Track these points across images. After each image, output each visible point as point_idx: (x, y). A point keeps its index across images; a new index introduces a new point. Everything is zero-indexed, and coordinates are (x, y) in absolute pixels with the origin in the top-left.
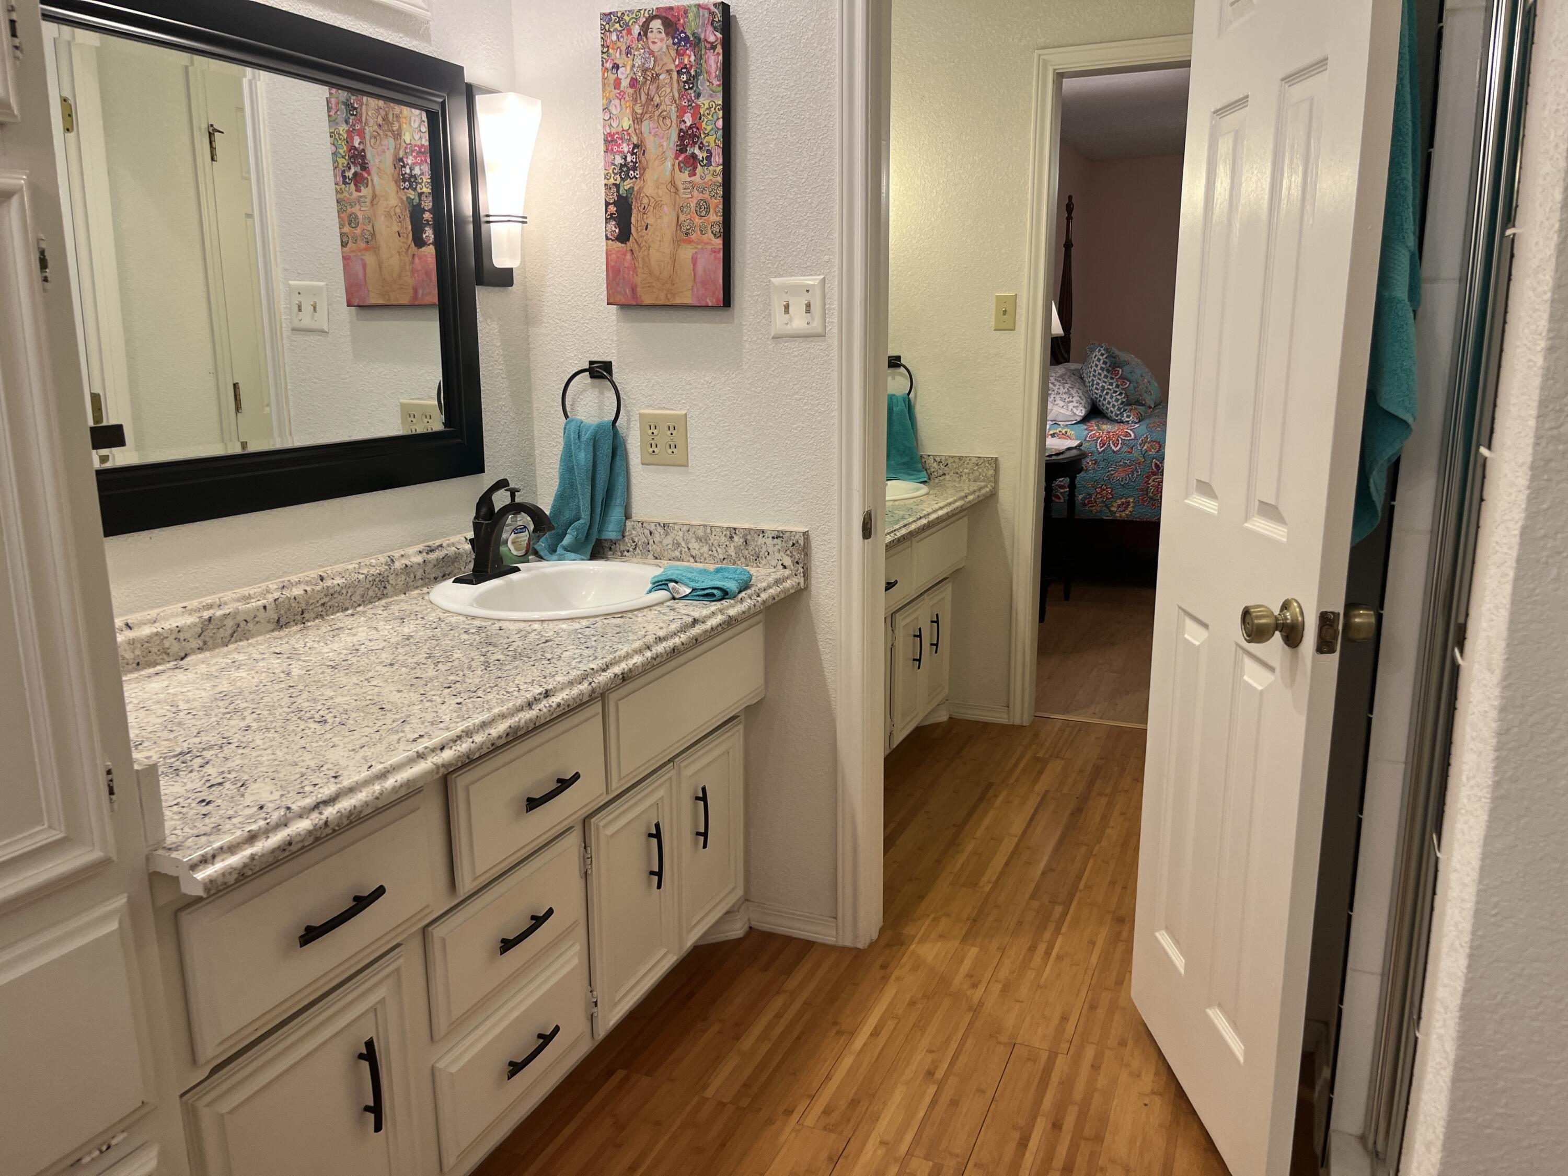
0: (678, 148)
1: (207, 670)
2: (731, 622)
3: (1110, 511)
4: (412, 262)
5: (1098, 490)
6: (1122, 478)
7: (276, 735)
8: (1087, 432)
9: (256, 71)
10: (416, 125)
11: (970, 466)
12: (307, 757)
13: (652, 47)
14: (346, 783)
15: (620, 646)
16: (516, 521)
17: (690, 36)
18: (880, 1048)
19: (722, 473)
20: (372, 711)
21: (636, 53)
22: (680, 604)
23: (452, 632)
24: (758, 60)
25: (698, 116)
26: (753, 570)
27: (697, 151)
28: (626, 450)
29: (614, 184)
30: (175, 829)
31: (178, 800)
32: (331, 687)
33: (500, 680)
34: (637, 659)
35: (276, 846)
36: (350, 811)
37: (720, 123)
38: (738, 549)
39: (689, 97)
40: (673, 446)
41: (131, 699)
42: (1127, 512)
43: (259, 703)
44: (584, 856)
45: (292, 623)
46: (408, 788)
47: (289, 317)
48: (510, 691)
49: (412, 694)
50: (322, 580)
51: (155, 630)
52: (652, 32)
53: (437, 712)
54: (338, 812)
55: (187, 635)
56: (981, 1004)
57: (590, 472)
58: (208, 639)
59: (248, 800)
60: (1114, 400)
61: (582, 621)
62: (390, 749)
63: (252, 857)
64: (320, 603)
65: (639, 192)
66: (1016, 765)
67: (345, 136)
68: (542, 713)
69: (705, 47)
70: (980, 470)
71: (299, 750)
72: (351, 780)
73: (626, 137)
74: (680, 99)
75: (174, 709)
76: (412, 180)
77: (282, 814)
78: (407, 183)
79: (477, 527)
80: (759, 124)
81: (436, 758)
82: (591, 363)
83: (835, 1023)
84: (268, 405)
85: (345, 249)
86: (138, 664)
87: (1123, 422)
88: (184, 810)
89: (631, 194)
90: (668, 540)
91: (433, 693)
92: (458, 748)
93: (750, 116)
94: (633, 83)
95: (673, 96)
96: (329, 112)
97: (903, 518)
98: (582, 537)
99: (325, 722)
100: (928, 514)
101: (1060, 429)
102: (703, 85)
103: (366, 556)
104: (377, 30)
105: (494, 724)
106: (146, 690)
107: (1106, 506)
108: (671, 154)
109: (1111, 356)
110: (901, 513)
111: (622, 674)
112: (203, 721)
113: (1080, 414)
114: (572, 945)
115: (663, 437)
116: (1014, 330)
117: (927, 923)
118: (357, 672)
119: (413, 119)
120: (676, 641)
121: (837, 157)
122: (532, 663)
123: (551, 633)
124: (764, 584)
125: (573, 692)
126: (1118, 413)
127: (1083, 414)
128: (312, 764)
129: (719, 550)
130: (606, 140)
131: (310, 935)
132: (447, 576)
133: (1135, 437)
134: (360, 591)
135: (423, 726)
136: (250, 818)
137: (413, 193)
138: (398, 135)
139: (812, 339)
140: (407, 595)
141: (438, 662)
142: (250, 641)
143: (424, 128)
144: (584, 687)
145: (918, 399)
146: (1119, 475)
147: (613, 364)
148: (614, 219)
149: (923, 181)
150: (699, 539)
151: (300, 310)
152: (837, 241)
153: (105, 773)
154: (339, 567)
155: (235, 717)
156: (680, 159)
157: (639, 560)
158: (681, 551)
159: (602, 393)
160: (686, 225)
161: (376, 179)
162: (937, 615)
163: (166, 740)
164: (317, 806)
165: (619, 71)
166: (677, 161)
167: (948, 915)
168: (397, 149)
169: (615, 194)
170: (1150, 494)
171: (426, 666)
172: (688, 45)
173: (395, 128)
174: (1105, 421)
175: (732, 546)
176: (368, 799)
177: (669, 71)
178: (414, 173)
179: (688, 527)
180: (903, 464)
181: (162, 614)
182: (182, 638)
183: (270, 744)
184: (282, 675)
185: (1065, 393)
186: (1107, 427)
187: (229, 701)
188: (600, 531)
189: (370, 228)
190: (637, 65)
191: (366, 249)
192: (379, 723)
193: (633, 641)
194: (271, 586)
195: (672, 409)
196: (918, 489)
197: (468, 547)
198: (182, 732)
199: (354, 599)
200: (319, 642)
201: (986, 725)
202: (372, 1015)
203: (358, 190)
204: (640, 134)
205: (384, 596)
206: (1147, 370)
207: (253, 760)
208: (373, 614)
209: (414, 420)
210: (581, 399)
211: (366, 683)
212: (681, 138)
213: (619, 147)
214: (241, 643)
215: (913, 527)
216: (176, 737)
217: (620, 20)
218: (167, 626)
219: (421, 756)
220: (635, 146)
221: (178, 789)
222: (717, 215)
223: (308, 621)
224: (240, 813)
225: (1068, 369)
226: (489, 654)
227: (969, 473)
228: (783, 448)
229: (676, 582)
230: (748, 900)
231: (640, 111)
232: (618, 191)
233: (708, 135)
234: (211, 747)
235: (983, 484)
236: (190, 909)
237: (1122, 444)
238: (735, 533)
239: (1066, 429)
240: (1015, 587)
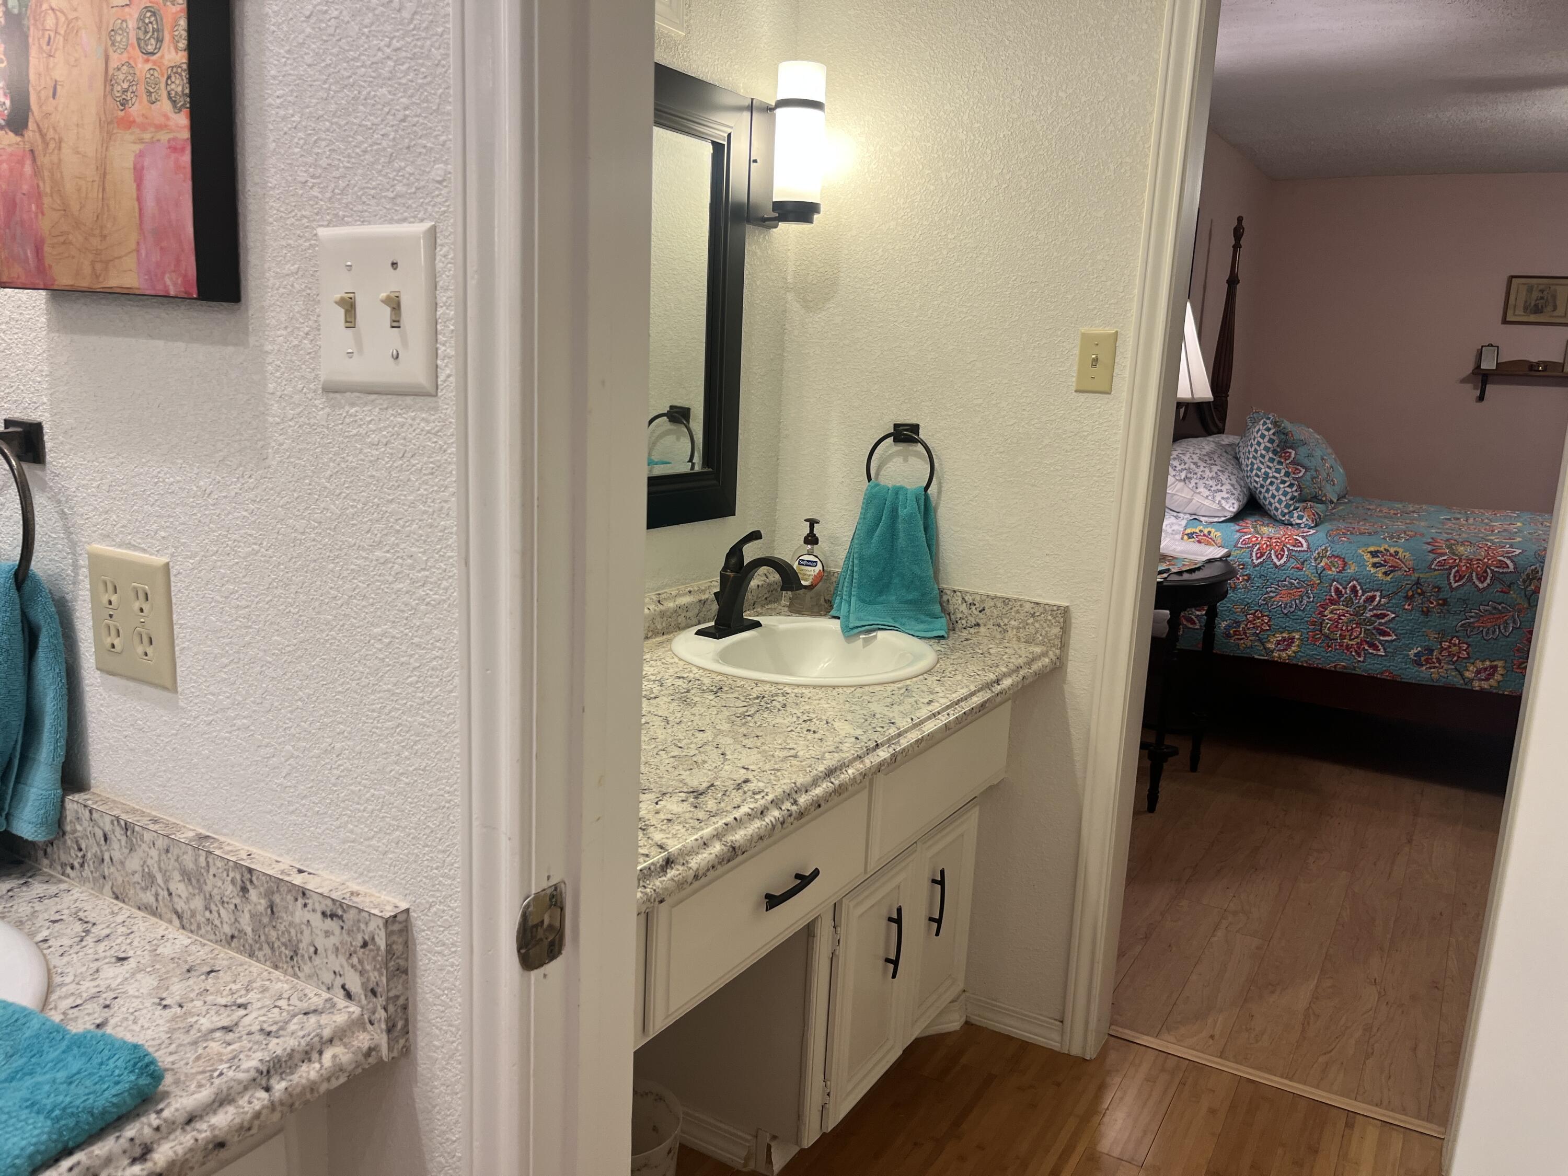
3: (1265, 648)
5: (1250, 617)
6: (1286, 604)
8: (1238, 535)
11: (1022, 616)
38: (257, 922)
40: (146, 639)
42: (1290, 652)
60: (1281, 492)
70: (1037, 625)
82: (10, 422)
87: (1291, 525)
90: (135, 863)
101: (1201, 528)
107: (1260, 640)
109: (1281, 432)
113: (1231, 509)
115: (128, 615)
116: (1110, 393)
126: (1286, 511)
127: (1235, 510)
133: (1309, 548)
139: (409, 400)
145: (942, 498)
146: (1281, 600)
147: (46, 429)
150: (187, 876)
157: (91, 891)
160: (122, 81)
162: (942, 870)
170: (1326, 631)
174: (1266, 521)
175: (246, 910)
179: (166, 840)
180: (909, 605)
185: (1212, 478)
186: (1268, 530)
195: (143, 551)
206: (1330, 451)
222: (176, 49)
225: (1218, 444)
227: (1018, 628)
235: (1038, 650)
237: (1289, 557)
238: (251, 881)
239: (1209, 529)
240: (1085, 824)
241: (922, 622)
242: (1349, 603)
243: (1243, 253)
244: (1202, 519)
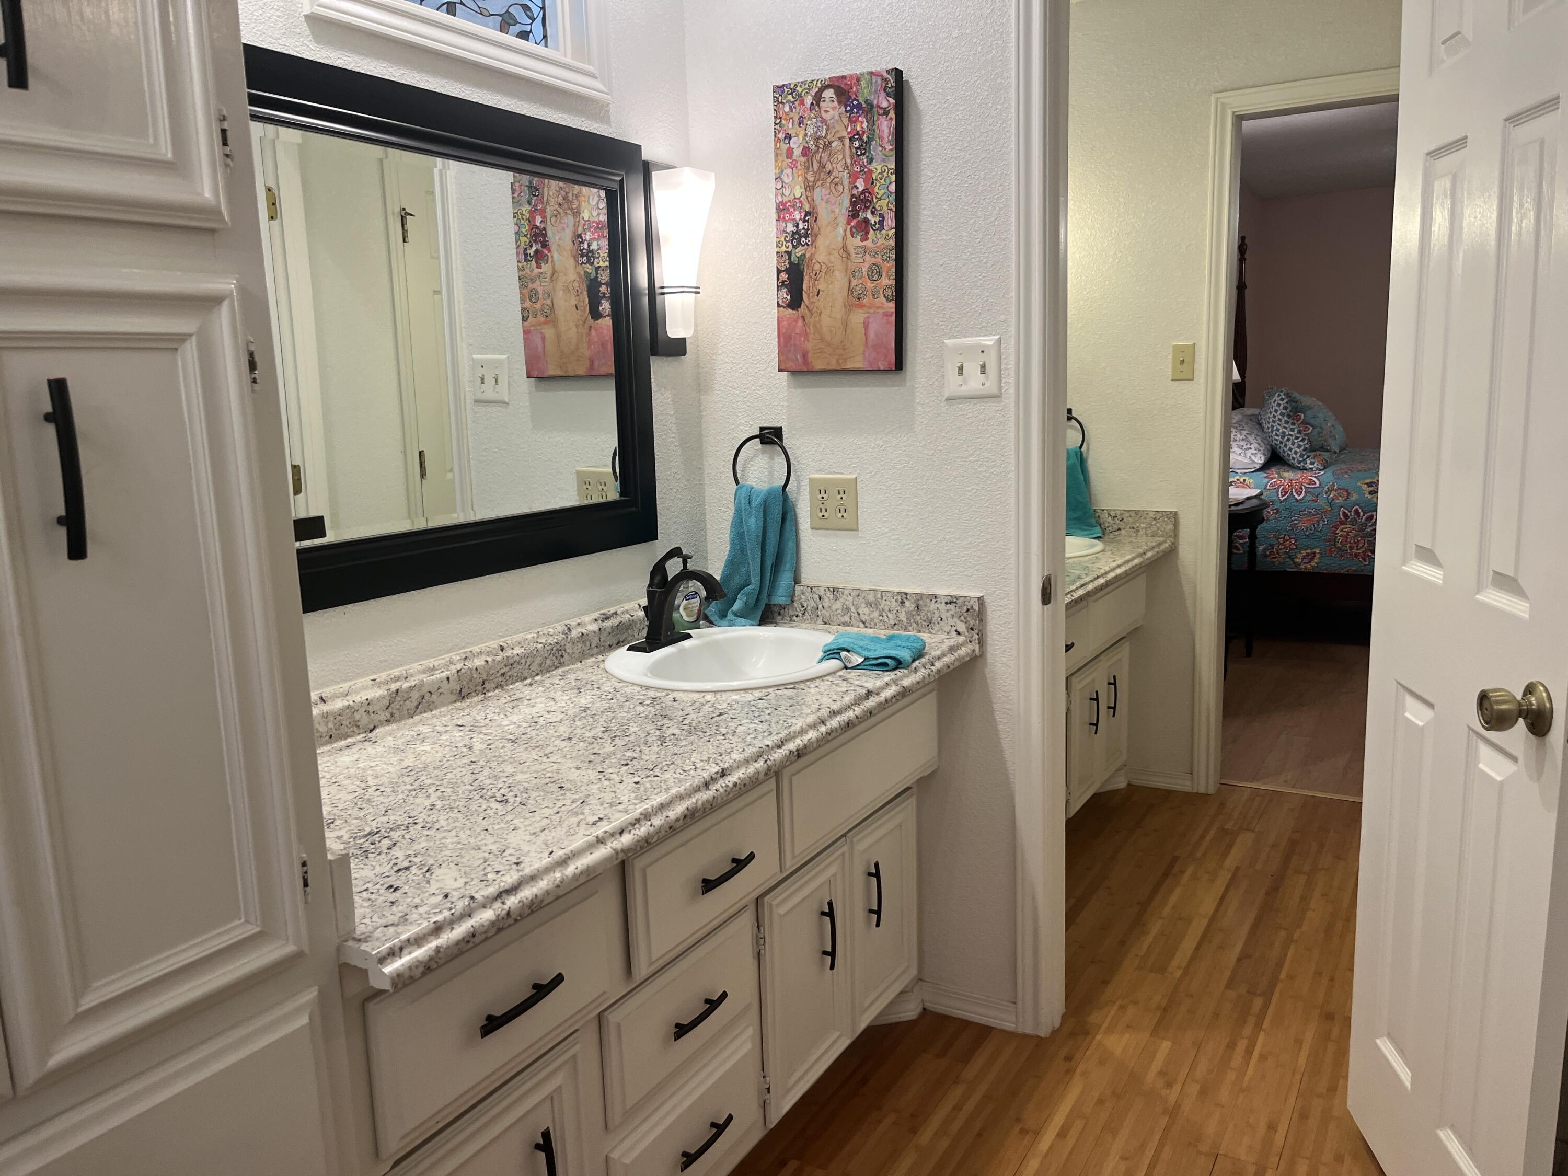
0: (850, 214)
1: (394, 742)
2: (905, 693)
3: (1294, 563)
4: (589, 334)
5: (1281, 541)
6: (1307, 528)
7: (459, 815)
8: (1267, 480)
9: (446, 161)
10: (595, 203)
11: (1148, 520)
12: (490, 839)
13: (824, 115)
14: (528, 871)
15: (794, 721)
16: (688, 588)
17: (863, 103)
18: (1069, 1150)
19: (893, 537)
20: (552, 790)
21: (808, 123)
22: (853, 674)
23: (627, 703)
24: (931, 123)
25: (870, 181)
26: (925, 637)
27: (869, 216)
28: (795, 515)
29: (785, 252)
30: (364, 918)
31: (368, 885)
32: (511, 763)
33: (676, 756)
34: (812, 735)
35: (460, 937)
36: (532, 900)
37: (893, 187)
38: (909, 615)
39: (861, 163)
40: (842, 511)
41: (324, 774)
42: (1313, 564)
43: (442, 780)
44: (757, 936)
45: (474, 694)
46: (588, 875)
47: (472, 389)
48: (686, 769)
49: (590, 772)
50: (502, 650)
51: (346, 703)
52: (824, 101)
53: (615, 792)
54: (520, 902)
55: (376, 708)
56: (1177, 1106)
57: (760, 538)
58: (394, 711)
59: (433, 888)
60: (1296, 446)
61: (754, 692)
62: (570, 833)
63: (438, 949)
64: (500, 674)
65: (811, 259)
66: (1203, 837)
67: (528, 216)
68: (718, 793)
69: (878, 113)
70: (1158, 525)
71: (482, 833)
72: (532, 868)
73: (798, 205)
74: (852, 165)
75: (363, 785)
76: (590, 255)
77: (467, 903)
78: (585, 258)
79: (651, 595)
80: (932, 186)
81: (615, 842)
82: (762, 429)
83: (1018, 1120)
84: (451, 470)
85: (526, 324)
86: (331, 737)
87: (1306, 469)
88: (373, 897)
89: (803, 261)
90: (838, 605)
91: (610, 770)
92: (637, 832)
93: (923, 178)
94: (806, 151)
95: (846, 163)
96: (513, 193)
97: (1079, 578)
98: (752, 602)
99: (507, 801)
100: (1106, 573)
101: (1238, 477)
102: (875, 150)
103: (543, 625)
104: (560, 115)
105: (671, 806)
106: (337, 764)
107: (1290, 557)
108: (842, 220)
109: (1292, 401)
110: (1078, 572)
111: (797, 750)
112: (391, 798)
113: (1259, 462)
114: (746, 1028)
115: (833, 502)
116: (1192, 380)
117: (1113, 1012)
118: (536, 747)
119: (591, 197)
120: (850, 714)
121: (1013, 216)
122: (707, 739)
123: (725, 705)
124: (938, 653)
125: (749, 771)
126: (1301, 459)
127: (1262, 462)
128: (494, 848)
129: (890, 615)
130: (778, 209)
131: (492, 1025)
132: (621, 644)
133: (1320, 485)
134: (538, 660)
135: (602, 808)
136: (436, 908)
137: (590, 267)
138: (577, 213)
139: (987, 400)
140: (583, 663)
141: (615, 737)
142: (433, 713)
143: (603, 205)
144: (760, 765)
145: (1091, 452)
146: (1303, 525)
147: (784, 429)
148: (786, 286)
149: (1093, 231)
150: (869, 604)
151: (483, 383)
152: (1014, 301)
153: (300, 865)
154: (518, 637)
155: (420, 795)
156: (852, 224)
157: (808, 625)
158: (851, 616)
159: (772, 459)
160: (858, 290)
161: (556, 255)
162: (1114, 677)
163: (356, 819)
164: (500, 895)
165: (791, 141)
166: (849, 227)
167: (1135, 1003)
168: (576, 226)
169: (787, 262)
170: (1338, 545)
171: (603, 741)
172: (861, 112)
173: (574, 207)
174: (1286, 468)
175: (903, 611)
176: (548, 887)
177: (841, 139)
178: (592, 248)
179: (858, 591)
180: (1076, 519)
181: (354, 687)
182: (371, 711)
183: (454, 825)
184: (465, 750)
185: (1243, 440)
186: (1289, 475)
187: (414, 778)
188: (769, 596)
189: (549, 302)
190: (809, 134)
191: (546, 323)
192: (560, 804)
193: (807, 714)
194: (454, 657)
195: (842, 474)
196: (1093, 546)
197: (642, 613)
198: (371, 810)
199: (532, 668)
200: (499, 713)
201: (1169, 793)
202: (548, 1102)
203: (539, 267)
204: (812, 202)
205: (561, 664)
206: (1330, 413)
207: (438, 842)
208: (551, 683)
209: (589, 487)
210: (752, 465)
211: (545, 759)
212: (853, 204)
213: (790, 215)
214: (425, 715)
215: (1090, 587)
216: (365, 816)
217: (793, 91)
218: (358, 699)
219: (600, 841)
220: (807, 213)
221: (367, 873)
222: (889, 279)
223: (488, 691)
224: (426, 902)
225: (1247, 414)
226: (664, 728)
227: (1146, 528)
228: (956, 511)
229: (848, 651)
230: (921, 980)
231: (812, 179)
232: (790, 258)
233: (880, 199)
234: (399, 827)
235: (1161, 539)
236: (379, 999)
237: (1306, 492)
238: (907, 598)
239: (1244, 478)
240: (1197, 646)
241: (1086, 530)
242: (1354, 523)
243: (1247, 265)
244: (1237, 471)
